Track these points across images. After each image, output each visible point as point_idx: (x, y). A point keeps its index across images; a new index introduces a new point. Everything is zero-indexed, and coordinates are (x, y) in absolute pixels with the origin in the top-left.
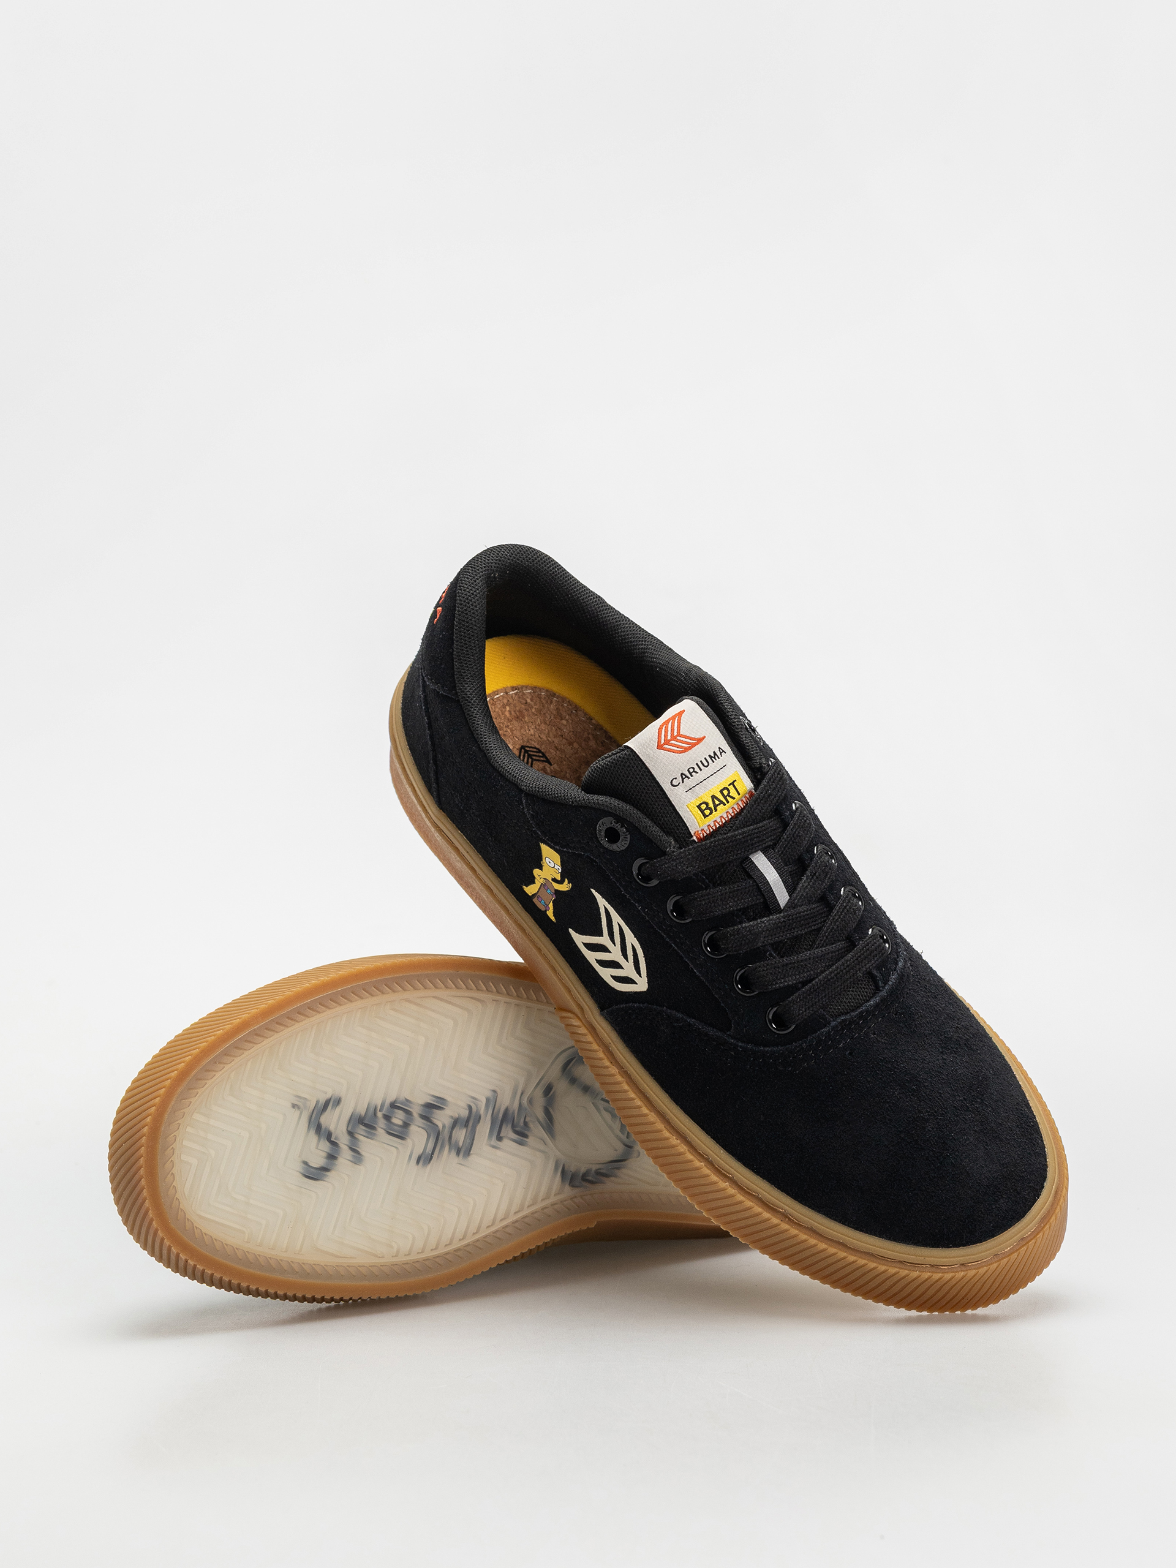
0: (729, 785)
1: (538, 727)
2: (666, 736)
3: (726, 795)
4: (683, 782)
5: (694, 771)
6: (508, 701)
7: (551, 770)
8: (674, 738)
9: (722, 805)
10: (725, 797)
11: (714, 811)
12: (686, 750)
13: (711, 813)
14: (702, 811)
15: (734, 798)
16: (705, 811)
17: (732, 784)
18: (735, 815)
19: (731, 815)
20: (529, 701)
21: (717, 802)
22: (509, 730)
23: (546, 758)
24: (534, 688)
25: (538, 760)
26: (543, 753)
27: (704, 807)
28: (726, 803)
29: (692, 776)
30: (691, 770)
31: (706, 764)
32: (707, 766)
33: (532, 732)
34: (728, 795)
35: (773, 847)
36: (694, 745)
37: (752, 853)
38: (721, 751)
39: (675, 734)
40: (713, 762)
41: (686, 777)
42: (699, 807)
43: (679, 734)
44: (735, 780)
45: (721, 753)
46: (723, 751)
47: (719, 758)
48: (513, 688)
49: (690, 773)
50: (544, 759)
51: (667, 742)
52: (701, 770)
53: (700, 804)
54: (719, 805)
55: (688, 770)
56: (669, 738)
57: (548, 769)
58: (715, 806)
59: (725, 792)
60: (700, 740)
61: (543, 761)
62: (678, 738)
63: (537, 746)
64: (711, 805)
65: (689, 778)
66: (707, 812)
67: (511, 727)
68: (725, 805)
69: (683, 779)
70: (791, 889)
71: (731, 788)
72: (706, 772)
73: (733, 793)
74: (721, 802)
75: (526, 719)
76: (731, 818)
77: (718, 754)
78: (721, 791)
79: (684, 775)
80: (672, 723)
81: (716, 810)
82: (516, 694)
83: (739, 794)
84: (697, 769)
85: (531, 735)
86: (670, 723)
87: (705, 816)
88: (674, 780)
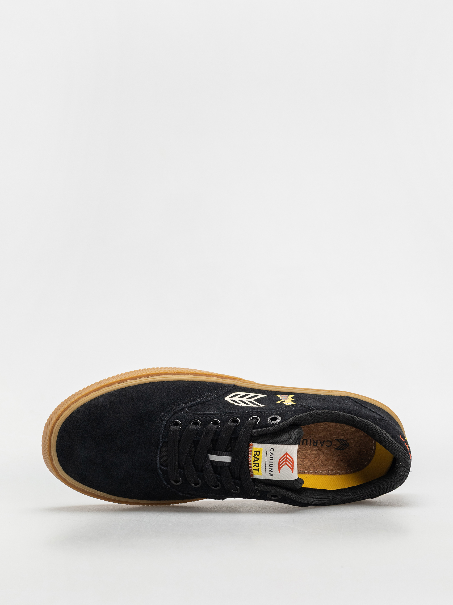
0: (259, 468)
1: (351, 456)
2: (289, 459)
3: (257, 464)
4: (270, 453)
5: (271, 459)
6: (368, 454)
7: (333, 447)
8: (286, 461)
9: (254, 460)
10: (256, 463)
11: (254, 456)
12: (279, 462)
13: (254, 455)
14: (257, 452)
15: (254, 466)
16: (256, 453)
17: (258, 470)
18: (249, 463)
19: (250, 461)
20: (363, 461)
21: (256, 459)
22: (358, 446)
23: (339, 449)
24: (365, 466)
25: (340, 446)
26: (341, 450)
27: (258, 453)
28: (254, 462)
29: (270, 457)
30: (272, 459)
31: (270, 466)
32: (270, 465)
33: (351, 453)
34: (256, 465)
35: (229, 467)
36: (279, 466)
37: (232, 458)
38: (271, 475)
39: (287, 463)
40: (270, 469)
41: (271, 455)
42: (259, 452)
43: (286, 464)
44: (259, 472)
45: (271, 474)
46: (271, 476)
47: (270, 472)
48: (371, 460)
49: (271, 457)
50: (339, 448)
51: (286, 457)
52: (270, 462)
53: (259, 453)
54: (255, 459)
55: (272, 457)
56: (287, 459)
57: (334, 447)
58: (255, 458)
59: (257, 465)
60: (279, 470)
61: (339, 447)
62: (285, 463)
63: (345, 450)
64: (256, 456)
65: (270, 456)
66: (255, 453)
67: (359, 447)
68: (254, 461)
69: (271, 453)
70: (212, 462)
71: (257, 468)
72: (268, 463)
73: (255, 468)
74: (255, 461)
75: (357, 454)
76: (248, 461)
77: (271, 473)
78: (258, 464)
79: (272, 455)
80: (291, 465)
81: (254, 457)
82: (368, 459)
83: (254, 470)
84: (271, 461)
85: (350, 451)
86: (292, 465)
87: (255, 452)
88: (273, 450)
